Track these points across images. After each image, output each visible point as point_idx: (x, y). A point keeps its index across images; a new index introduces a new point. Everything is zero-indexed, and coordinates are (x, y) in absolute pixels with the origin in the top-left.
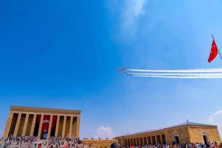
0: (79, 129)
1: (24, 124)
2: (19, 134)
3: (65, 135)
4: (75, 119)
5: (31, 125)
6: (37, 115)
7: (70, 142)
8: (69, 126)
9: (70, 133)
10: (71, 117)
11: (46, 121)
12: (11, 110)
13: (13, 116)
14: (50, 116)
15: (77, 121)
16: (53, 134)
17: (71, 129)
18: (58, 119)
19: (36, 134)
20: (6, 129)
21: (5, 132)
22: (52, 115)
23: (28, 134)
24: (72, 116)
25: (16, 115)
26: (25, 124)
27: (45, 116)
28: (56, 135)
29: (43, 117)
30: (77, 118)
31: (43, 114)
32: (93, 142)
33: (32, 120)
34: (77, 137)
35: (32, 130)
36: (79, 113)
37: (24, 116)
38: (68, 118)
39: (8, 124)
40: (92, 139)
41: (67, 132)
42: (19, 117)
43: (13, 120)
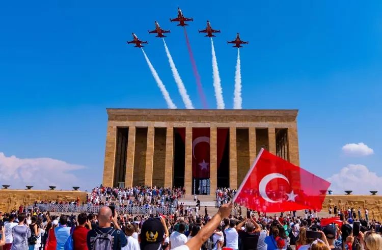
1: (145, 156)
2: (139, 181)
4: (282, 135)
5: (164, 157)
6: (176, 130)
10: (270, 131)
12: (110, 119)
13: (118, 135)
14: (208, 130)
15: (287, 141)
18: (233, 137)
19: (179, 182)
20: (106, 169)
21: (106, 175)
22: (214, 126)
23: (158, 180)
24: (272, 127)
25: (123, 133)
26: (148, 153)
28: (233, 181)
29: (191, 132)
30: (289, 134)
31: (189, 126)
32: (354, 203)
33: (164, 144)
35: (169, 170)
36: (291, 116)
37: (142, 133)
38: (262, 134)
39: (108, 154)
40: (349, 192)
42: (132, 138)
43: (120, 145)
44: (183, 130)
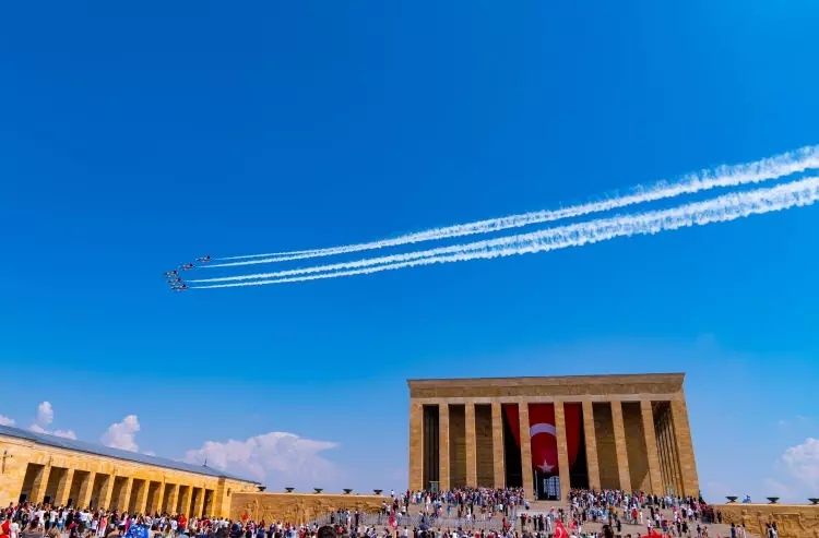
0: (692, 454)
1: (464, 444)
2: (458, 481)
3: (635, 485)
4: (662, 412)
5: (491, 446)
6: (504, 407)
7: (665, 514)
8: (643, 445)
9: (656, 474)
10: (643, 406)
11: (542, 428)
12: (413, 395)
13: (425, 416)
14: (551, 406)
15: (672, 420)
16: (579, 479)
17: (653, 458)
18: (588, 416)
19: (514, 478)
20: (412, 463)
21: (412, 472)
22: (559, 401)
23: (486, 479)
24: (646, 400)
25: (431, 413)
26: (468, 441)
27: (532, 407)
28: (594, 481)
29: (526, 411)
30: (673, 407)
31: (523, 402)
32: (783, 517)
33: (489, 427)
34: (690, 492)
35: (499, 463)
36: (674, 382)
37: (457, 411)
38: (631, 410)
39: (413, 444)
40: (773, 500)
41: (639, 470)
42: (444, 419)
43: (427, 430)
44: (515, 407)
